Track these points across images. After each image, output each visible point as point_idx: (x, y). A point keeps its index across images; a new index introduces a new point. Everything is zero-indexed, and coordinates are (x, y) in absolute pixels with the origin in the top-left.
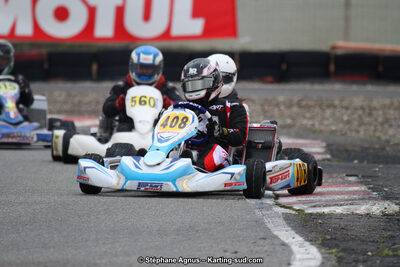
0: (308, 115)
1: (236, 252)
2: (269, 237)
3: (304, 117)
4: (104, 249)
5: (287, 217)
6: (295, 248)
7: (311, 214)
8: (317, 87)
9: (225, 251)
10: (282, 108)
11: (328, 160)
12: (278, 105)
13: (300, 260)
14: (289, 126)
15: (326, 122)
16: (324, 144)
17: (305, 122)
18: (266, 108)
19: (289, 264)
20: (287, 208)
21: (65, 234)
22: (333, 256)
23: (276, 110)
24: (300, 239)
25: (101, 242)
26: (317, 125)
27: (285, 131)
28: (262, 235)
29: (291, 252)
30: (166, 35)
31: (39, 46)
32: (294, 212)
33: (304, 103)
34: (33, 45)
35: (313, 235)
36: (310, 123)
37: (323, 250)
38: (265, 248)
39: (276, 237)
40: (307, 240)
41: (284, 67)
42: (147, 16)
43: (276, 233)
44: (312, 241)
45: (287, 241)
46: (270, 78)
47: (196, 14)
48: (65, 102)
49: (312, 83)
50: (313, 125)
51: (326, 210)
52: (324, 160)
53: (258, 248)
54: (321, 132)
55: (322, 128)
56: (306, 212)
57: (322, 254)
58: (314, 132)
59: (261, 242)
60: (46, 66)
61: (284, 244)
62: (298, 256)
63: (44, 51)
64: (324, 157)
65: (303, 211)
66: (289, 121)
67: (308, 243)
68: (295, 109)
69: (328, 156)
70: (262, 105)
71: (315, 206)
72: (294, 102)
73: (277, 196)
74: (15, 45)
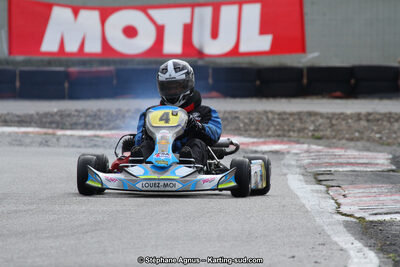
0: (375, 128)
1: (293, 257)
2: (328, 243)
3: (372, 131)
5: (347, 225)
6: (352, 253)
7: (372, 222)
10: (350, 121)
11: (393, 171)
12: (345, 119)
13: (357, 264)
14: (357, 139)
15: (394, 135)
16: (390, 156)
17: (373, 135)
18: (334, 122)
20: (348, 216)
22: (390, 260)
23: (344, 123)
24: (358, 244)
26: (385, 138)
27: (352, 144)
28: (321, 241)
30: (235, 51)
32: (355, 220)
33: (371, 117)
35: (373, 241)
37: (381, 255)
38: (324, 253)
39: (336, 243)
40: (366, 246)
41: (353, 81)
42: (215, 34)
43: (336, 239)
44: (371, 247)
45: (344, 247)
46: (338, 94)
47: (263, 31)
50: (380, 138)
51: (387, 218)
52: (389, 171)
53: (316, 253)
54: (388, 145)
55: (390, 141)
56: (367, 219)
57: (379, 258)
60: (115, 82)
61: (342, 250)
62: (356, 260)
63: (111, 68)
64: (389, 168)
65: (364, 219)
66: (357, 135)
67: (366, 249)
68: (364, 123)
69: (394, 168)
70: (330, 119)
71: (376, 214)
72: (362, 116)
73: (339, 205)
74: (84, 63)
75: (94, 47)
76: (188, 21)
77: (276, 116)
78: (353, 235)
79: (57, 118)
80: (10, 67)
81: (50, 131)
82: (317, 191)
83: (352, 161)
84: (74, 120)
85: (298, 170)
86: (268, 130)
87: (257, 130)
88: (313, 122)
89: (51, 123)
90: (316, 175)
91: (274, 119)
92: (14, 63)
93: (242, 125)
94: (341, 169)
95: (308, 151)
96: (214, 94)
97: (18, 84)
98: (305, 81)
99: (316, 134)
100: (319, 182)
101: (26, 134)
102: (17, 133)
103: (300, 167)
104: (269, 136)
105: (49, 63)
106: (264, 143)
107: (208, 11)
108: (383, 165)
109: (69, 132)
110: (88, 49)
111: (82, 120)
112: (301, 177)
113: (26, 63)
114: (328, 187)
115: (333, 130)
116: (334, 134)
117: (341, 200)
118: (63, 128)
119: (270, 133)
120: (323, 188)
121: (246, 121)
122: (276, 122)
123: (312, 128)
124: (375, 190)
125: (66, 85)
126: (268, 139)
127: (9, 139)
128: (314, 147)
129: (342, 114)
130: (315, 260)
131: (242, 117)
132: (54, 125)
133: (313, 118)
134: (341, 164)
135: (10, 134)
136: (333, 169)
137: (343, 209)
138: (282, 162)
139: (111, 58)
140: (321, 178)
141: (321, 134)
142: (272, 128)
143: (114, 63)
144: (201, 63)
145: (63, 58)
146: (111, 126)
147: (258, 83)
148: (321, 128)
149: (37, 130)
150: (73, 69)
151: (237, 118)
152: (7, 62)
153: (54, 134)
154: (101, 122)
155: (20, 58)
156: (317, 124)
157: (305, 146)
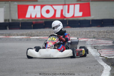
0: (109, 35)
1: (90, 68)
2: (98, 64)
3: (108, 35)
4: (57, 68)
5: (103, 60)
6: (104, 67)
7: (109, 58)
8: (111, 28)
9: (87, 68)
10: (102, 33)
11: (113, 45)
12: (101, 32)
13: (106, 69)
14: (104, 37)
15: (113, 36)
16: (112, 41)
17: (108, 36)
18: (98, 33)
19: (103, 70)
21: (48, 65)
23: (101, 33)
24: (106, 64)
25: (57, 66)
26: (111, 37)
27: (103, 39)
29: (103, 68)
30: (73, 16)
31: (42, 20)
32: (104, 58)
33: (107, 32)
34: (41, 20)
35: (109, 63)
36: (109, 36)
37: (112, 67)
38: (97, 67)
39: (100, 64)
41: (102, 23)
42: (68, 12)
43: (100, 63)
44: (109, 65)
45: (102, 65)
46: (99, 26)
47: (80, 11)
48: (49, 33)
49: (110, 27)
50: (110, 37)
51: (112, 57)
52: (112, 45)
53: (95, 67)
54: (112, 38)
55: (112, 37)
56: (108, 58)
57: (111, 68)
58: (110, 39)
59: (96, 65)
60: (44, 25)
61: (102, 66)
62: (105, 68)
63: (43, 21)
64: (112, 44)
66: (104, 36)
67: (108, 65)
68: (105, 33)
69: (113, 44)
70: (97, 32)
71: (110, 56)
72: (105, 32)
73: (100, 54)
74: (36, 20)
75: (39, 16)
76: (62, 9)
77: (84, 32)
78: (104, 62)
79: (30, 34)
80: (18, 22)
81: (29, 37)
82: (95, 51)
83: (103, 43)
84: (34, 34)
85: (90, 46)
86: (82, 36)
87: (79, 36)
88: (93, 33)
89: (29, 35)
90: (94, 47)
91: (83, 33)
92: (19, 20)
93: (75, 34)
94: (100, 45)
95: (92, 41)
96: (69, 27)
97: (20, 26)
98: (91, 23)
99: (94, 36)
100: (95, 48)
101: (23, 38)
102: (20, 38)
103: (90, 45)
104: (82, 37)
105: (28, 20)
106: (81, 39)
107: (67, 6)
108: (111, 44)
109: (33, 37)
110: (37, 17)
111: (36, 34)
112: (91, 47)
113: (22, 20)
114: (98, 50)
115: (98, 35)
116: (98, 36)
117: (101, 53)
118: (32, 36)
119: (83, 36)
120: (96, 50)
121: (77, 33)
122: (84, 34)
123: (93, 35)
124: (109, 50)
125: (32, 26)
126: (82, 38)
127: (18, 39)
128: (93, 40)
129: (100, 31)
130: (95, 68)
131: (75, 32)
132: (29, 36)
133: (93, 32)
134: (101, 44)
135: (19, 38)
136: (98, 45)
137: (102, 55)
138: (86, 44)
139: (43, 19)
140: (96, 47)
141: (95, 36)
142: (83, 35)
143: (44, 20)
144: (65, 19)
145: (31, 19)
146: (43, 36)
147: (79, 24)
148: (95, 35)
149: (25, 37)
150: (34, 22)
151: (74, 33)
152: (18, 20)
153: (29, 38)
154: (41, 34)
155: (21, 19)
156: (94, 34)
157: (91, 39)
